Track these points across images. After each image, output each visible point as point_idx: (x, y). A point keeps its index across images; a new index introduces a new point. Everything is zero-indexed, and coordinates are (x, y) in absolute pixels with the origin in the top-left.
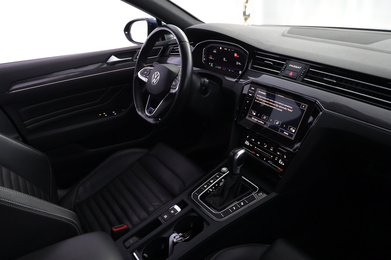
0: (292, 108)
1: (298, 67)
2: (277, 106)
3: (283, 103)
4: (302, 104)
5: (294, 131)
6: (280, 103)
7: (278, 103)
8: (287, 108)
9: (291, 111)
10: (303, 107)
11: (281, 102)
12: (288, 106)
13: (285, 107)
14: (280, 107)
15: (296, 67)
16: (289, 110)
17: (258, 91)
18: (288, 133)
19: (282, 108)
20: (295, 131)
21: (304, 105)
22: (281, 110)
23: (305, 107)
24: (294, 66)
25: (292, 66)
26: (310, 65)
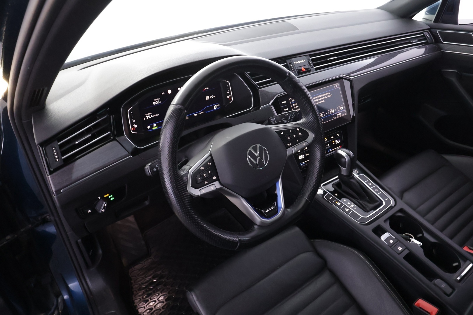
0: (329, 93)
1: (303, 61)
2: (317, 100)
3: (320, 95)
4: (334, 85)
5: (342, 108)
6: (318, 97)
7: (316, 97)
8: (326, 96)
9: (331, 96)
10: (336, 86)
11: (319, 95)
12: (326, 94)
13: (324, 96)
14: (320, 99)
15: (301, 62)
16: (328, 96)
17: (291, 101)
18: (340, 113)
19: (323, 98)
20: (344, 108)
21: (336, 85)
22: (323, 101)
23: (337, 86)
24: (299, 62)
25: (297, 63)
26: (309, 55)
